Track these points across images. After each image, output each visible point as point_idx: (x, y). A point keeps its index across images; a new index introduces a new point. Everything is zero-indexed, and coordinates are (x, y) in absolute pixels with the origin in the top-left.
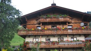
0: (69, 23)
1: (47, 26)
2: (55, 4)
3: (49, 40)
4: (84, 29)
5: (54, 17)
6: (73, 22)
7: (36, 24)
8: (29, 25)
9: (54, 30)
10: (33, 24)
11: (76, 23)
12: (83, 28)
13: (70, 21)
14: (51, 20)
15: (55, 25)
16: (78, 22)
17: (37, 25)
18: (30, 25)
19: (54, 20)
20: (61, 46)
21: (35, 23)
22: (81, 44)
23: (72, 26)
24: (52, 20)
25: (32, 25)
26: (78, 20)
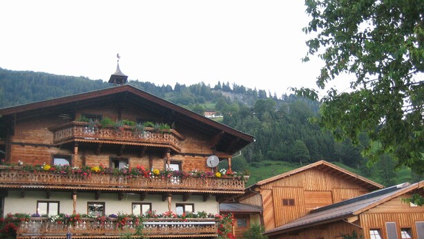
0: (173, 153)
1: (94, 156)
2: (125, 78)
3: (102, 209)
4: (222, 178)
5: (127, 127)
6: (183, 150)
7: (49, 146)
8: (23, 145)
9: (124, 175)
10: (36, 145)
11: (193, 155)
12: (218, 175)
13: (176, 145)
14: (112, 138)
15: (124, 157)
16: (198, 151)
17: (54, 151)
18: (25, 149)
19: (125, 139)
20: (149, 232)
21: (45, 142)
22: (210, 225)
23: (179, 163)
24: (118, 138)
25: (33, 149)
26: (201, 146)
